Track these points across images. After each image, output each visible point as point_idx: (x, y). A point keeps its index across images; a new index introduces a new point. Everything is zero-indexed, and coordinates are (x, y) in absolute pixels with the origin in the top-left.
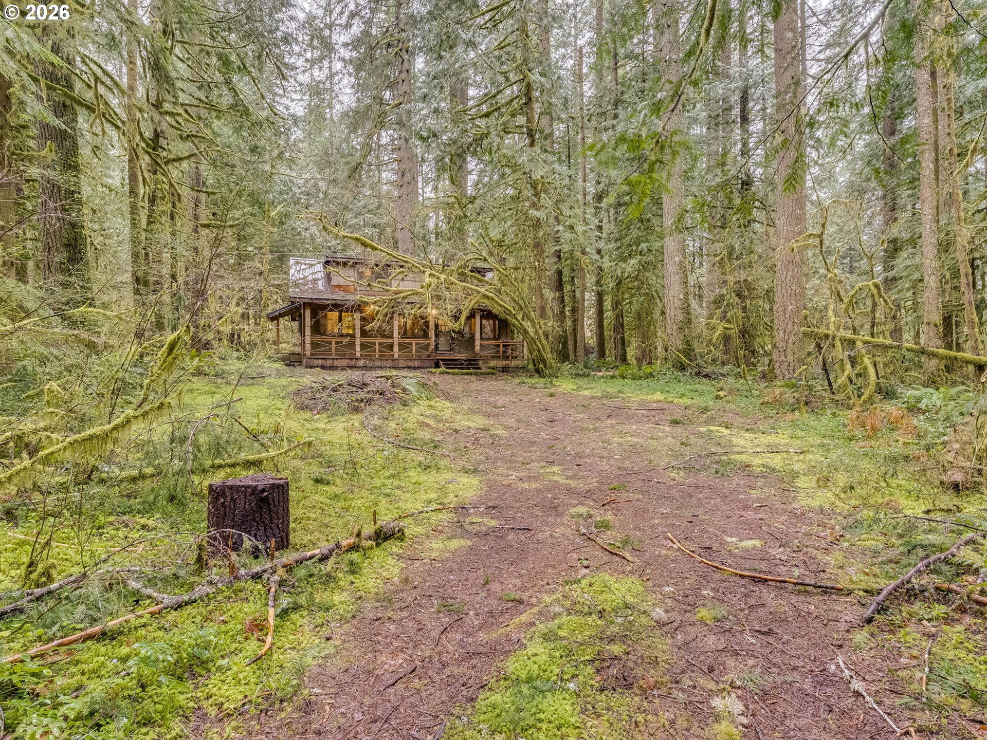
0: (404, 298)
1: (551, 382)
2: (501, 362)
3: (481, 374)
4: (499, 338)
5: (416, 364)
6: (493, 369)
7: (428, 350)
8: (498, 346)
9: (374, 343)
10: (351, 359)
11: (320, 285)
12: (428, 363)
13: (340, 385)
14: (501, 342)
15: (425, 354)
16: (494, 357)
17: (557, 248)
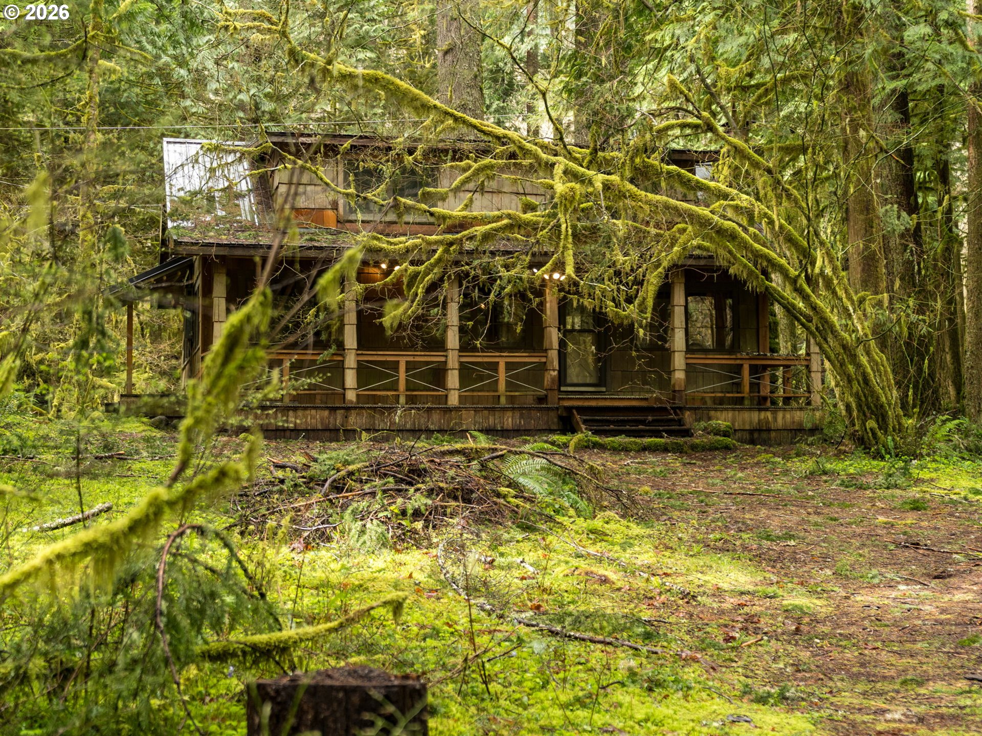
0: (486, 237)
1: (905, 472)
2: (746, 415)
3: (694, 447)
4: (735, 348)
5: (509, 421)
6: (726, 434)
7: (538, 382)
8: (738, 369)
9: (395, 366)
10: (333, 409)
11: (247, 207)
12: (537, 419)
13: (351, 474)
14: (745, 359)
15: (530, 392)
16: (721, 401)
17: (900, 84)
